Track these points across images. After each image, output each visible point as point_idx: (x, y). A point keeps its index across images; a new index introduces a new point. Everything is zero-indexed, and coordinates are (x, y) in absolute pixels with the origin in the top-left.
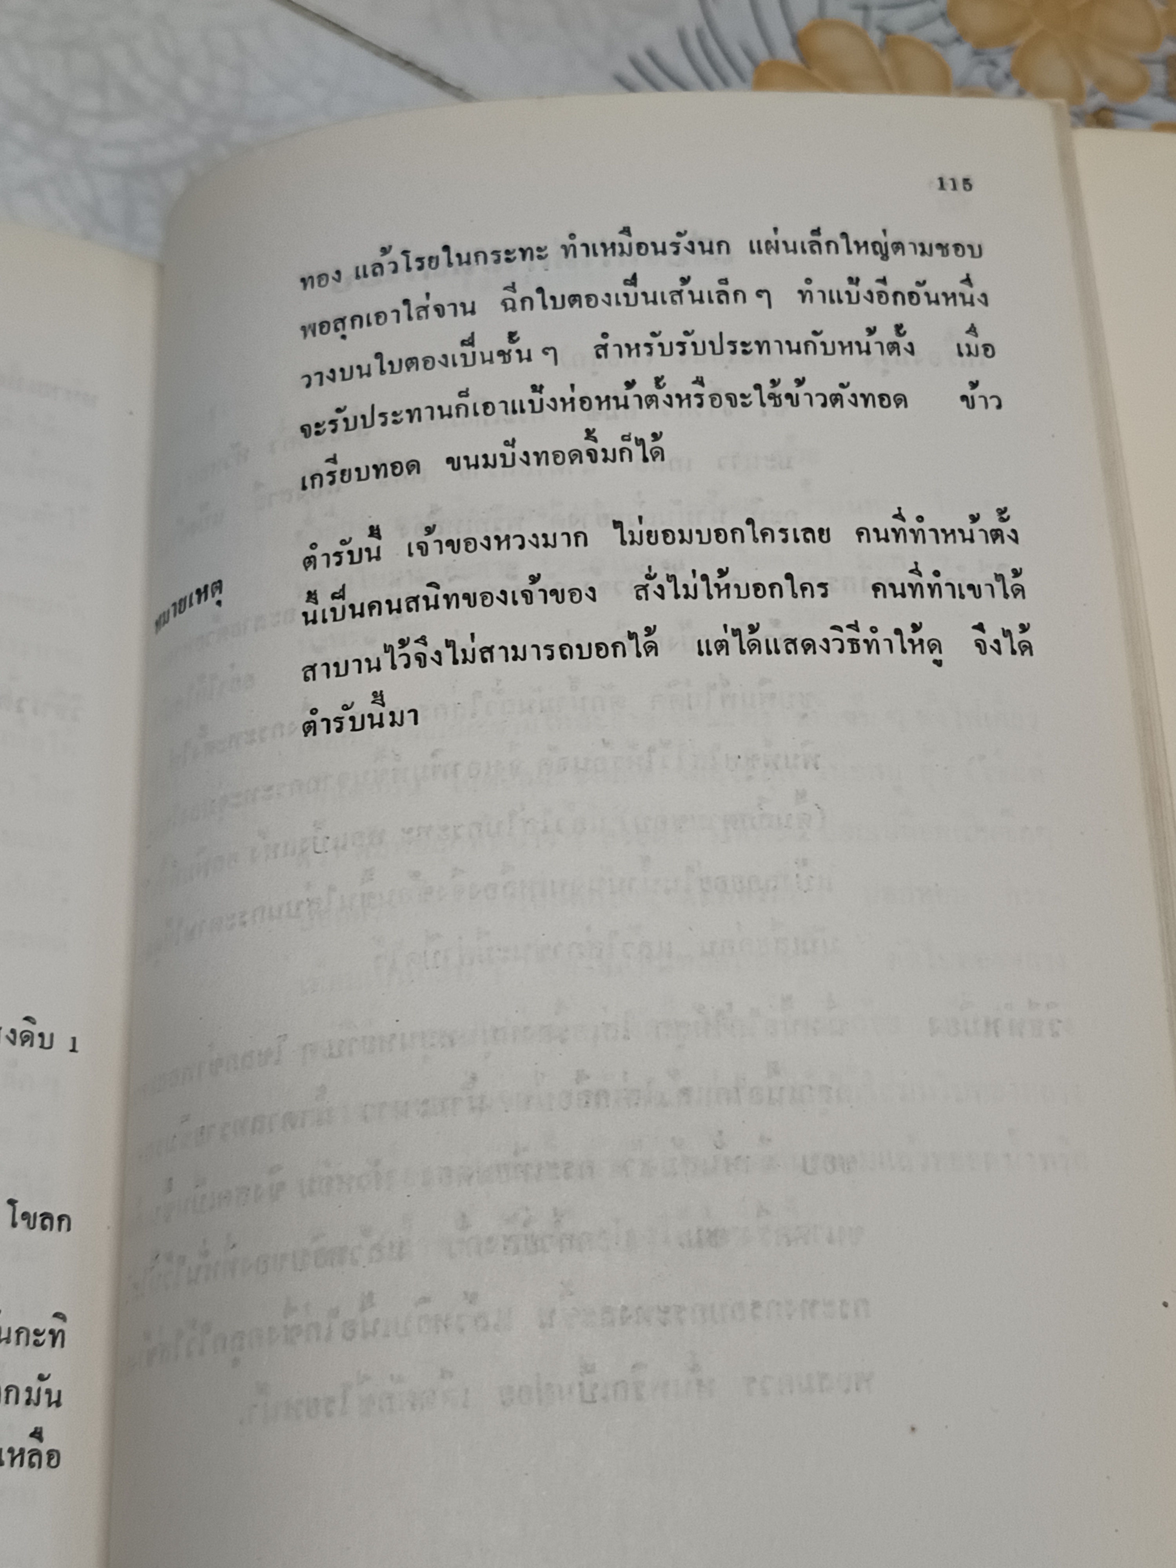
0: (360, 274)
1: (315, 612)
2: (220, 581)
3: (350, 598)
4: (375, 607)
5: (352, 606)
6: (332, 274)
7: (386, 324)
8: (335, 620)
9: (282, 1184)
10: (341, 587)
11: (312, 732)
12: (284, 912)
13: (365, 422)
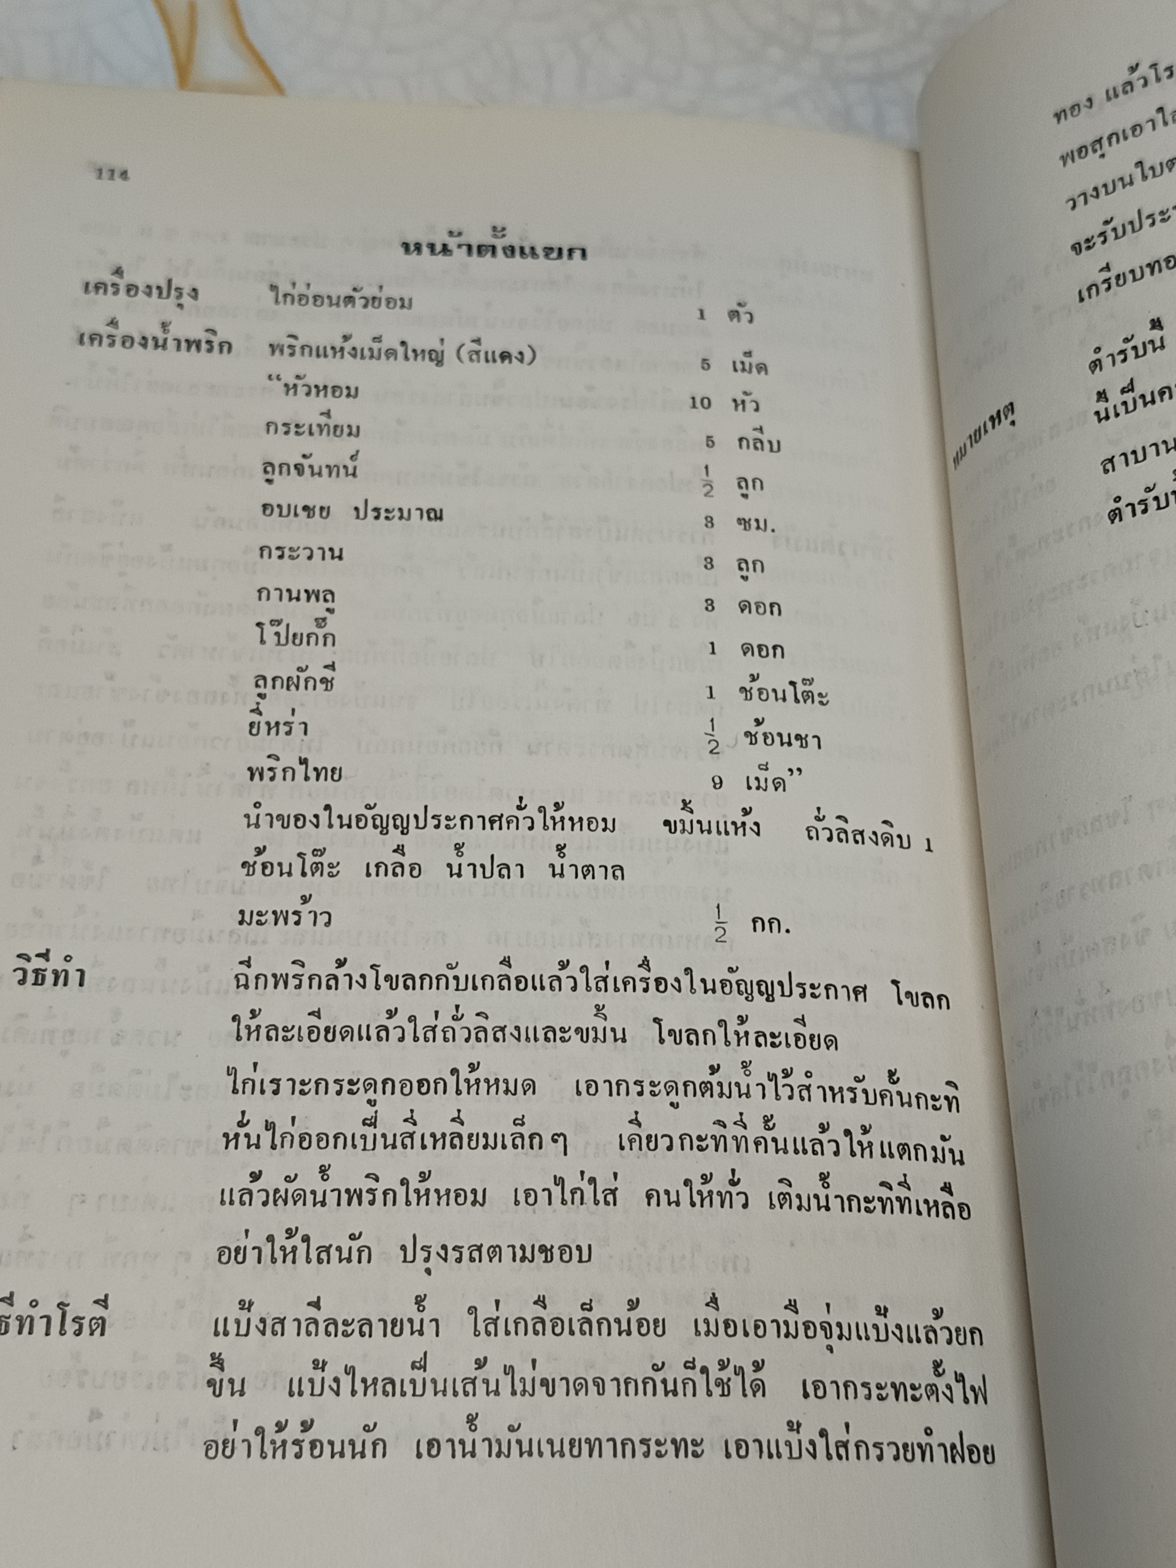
0: (1112, 95)
1: (1106, 409)
2: (1011, 404)
3: (1139, 390)
4: (1165, 392)
5: (1143, 396)
6: (1084, 102)
7: (1142, 134)
8: (1127, 412)
9: (1147, 930)
10: (1129, 381)
11: (1118, 519)
12: (1113, 687)
13: (1134, 226)
